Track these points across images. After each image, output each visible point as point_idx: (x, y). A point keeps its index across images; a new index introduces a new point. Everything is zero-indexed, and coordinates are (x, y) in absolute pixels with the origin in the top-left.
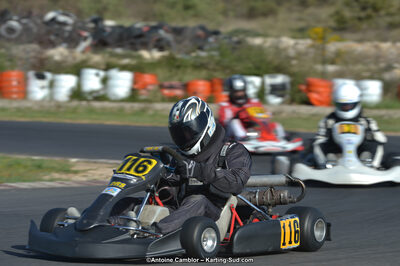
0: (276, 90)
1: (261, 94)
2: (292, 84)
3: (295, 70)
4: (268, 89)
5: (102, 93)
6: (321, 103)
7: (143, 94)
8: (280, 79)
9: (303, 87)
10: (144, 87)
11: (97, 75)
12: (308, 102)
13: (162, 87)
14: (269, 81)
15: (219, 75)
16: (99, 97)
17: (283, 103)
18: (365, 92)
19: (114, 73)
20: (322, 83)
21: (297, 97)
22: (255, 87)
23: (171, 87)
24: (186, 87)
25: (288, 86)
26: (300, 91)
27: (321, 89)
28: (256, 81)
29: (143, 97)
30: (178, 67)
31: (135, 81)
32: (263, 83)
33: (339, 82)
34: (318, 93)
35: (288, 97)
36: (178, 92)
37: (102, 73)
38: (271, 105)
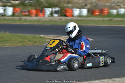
0: (56, 12)
1: (52, 14)
2: (61, 10)
3: (61, 6)
4: (54, 12)
5: (4, 14)
6: (70, 16)
7: (16, 14)
8: (57, 9)
9: (64, 11)
10: (17, 12)
11: (2, 8)
12: (66, 16)
13: (22, 12)
14: (54, 9)
15: (39, 8)
16: (3, 15)
17: (58, 16)
19: (7, 8)
20: (70, 10)
21: (63, 14)
22: (50, 11)
23: (25, 12)
24: (29, 12)
25: (60, 11)
26: (63, 12)
27: (69, 12)
28: (50, 9)
29: (16, 15)
30: (25, 6)
31: (14, 10)
32: (52, 10)
33: (75, 9)
34: (68, 13)
35: (60, 14)
36: (27, 13)
37: (4, 8)
38: (55, 17)
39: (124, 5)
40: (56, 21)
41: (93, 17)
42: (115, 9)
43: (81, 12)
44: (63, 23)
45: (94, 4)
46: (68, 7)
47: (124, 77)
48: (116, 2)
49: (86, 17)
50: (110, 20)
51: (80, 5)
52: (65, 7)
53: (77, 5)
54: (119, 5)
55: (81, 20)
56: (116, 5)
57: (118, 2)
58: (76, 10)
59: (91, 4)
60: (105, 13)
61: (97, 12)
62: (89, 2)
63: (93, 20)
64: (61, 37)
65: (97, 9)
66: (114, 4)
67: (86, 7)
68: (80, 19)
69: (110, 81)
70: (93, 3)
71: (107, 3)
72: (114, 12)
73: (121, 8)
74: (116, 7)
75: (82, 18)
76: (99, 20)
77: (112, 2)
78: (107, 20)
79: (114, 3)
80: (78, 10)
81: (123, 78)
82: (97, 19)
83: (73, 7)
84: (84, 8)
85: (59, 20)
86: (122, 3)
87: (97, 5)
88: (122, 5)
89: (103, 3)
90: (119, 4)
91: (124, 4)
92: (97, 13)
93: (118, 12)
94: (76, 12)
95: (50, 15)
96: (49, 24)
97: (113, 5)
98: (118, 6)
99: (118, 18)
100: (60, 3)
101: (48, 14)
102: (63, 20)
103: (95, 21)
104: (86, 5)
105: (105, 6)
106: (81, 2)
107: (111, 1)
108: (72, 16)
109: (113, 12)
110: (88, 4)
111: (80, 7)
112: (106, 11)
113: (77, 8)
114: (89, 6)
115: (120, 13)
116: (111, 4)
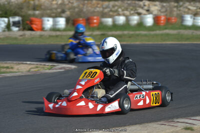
0: (16, 24)
1: (8, 27)
2: (23, 20)
3: (23, 14)
4: (11, 23)
6: (38, 30)
8: (17, 19)
9: (28, 22)
12: (31, 29)
14: (12, 20)
17: (19, 30)
18: (58, 23)
20: (37, 20)
21: (27, 27)
22: (5, 23)
25: (21, 22)
26: (27, 24)
27: (37, 23)
28: (6, 20)
32: (9, 21)
33: (46, 19)
34: (36, 25)
35: (21, 27)
38: (14, 31)
39: (123, 10)
40: (16, 39)
42: (110, 17)
43: (55, 23)
44: (26, 40)
45: (77, 10)
46: (34, 15)
47: (129, 125)
48: (110, 6)
49: (65, 30)
50: (103, 35)
51: (55, 11)
52: (30, 15)
53: (48, 11)
54: (117, 11)
55: (57, 36)
56: (111, 11)
57: (114, 6)
58: (48, 21)
59: (71, 10)
60: (94, 23)
61: (82, 22)
62: (67, 6)
64: (26, 64)
65: (81, 17)
66: (109, 9)
67: (64, 15)
68: (54, 33)
70: (74, 8)
71: (97, 7)
72: (109, 21)
73: (119, 15)
74: (111, 13)
75: (58, 33)
77: (104, 6)
78: (97, 35)
80: (51, 20)
83: (43, 16)
84: (61, 17)
85: (21, 36)
86: (120, 7)
87: (81, 11)
88: (120, 10)
89: (90, 8)
90: (116, 8)
91: (123, 8)
93: (114, 22)
94: (48, 23)
95: (6, 30)
96: (5, 44)
97: (106, 10)
98: (114, 13)
99: (116, 31)
100: (22, 8)
101: (2, 28)
102: (27, 36)
104: (63, 12)
105: (94, 12)
106: (55, 6)
107: (102, 5)
108: (42, 29)
110: (66, 10)
111: (53, 15)
112: (95, 21)
113: (50, 16)
114: (68, 13)
115: (117, 23)
116: (103, 8)
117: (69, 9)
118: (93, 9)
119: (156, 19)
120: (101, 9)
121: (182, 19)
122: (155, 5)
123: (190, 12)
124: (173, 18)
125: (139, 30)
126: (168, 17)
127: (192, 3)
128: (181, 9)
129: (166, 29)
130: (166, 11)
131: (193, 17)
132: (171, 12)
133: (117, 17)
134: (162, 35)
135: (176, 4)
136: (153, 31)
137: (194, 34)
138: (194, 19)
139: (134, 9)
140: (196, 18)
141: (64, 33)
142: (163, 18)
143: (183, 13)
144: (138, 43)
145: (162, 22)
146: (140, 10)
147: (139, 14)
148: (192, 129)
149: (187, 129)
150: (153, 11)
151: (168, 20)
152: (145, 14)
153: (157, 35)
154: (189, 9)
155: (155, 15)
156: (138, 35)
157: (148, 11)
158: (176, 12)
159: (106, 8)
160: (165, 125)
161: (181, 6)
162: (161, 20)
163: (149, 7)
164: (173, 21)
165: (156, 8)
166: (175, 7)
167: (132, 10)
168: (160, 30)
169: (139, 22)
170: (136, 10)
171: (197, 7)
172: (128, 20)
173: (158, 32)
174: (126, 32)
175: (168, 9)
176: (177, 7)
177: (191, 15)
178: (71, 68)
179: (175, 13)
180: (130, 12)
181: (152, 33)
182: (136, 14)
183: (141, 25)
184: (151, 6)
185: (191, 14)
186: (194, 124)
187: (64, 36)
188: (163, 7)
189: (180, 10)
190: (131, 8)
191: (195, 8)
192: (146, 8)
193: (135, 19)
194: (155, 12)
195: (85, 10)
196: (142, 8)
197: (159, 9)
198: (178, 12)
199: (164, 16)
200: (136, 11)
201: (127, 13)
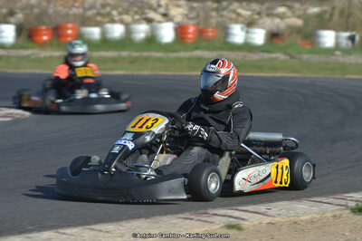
39: (120, 14)
41: (32, 48)
42: (97, 24)
45: (36, 11)
47: (127, 219)
48: (98, 5)
49: (13, 47)
54: (109, 14)
56: (99, 14)
57: (104, 6)
59: (26, 11)
60: (69, 36)
61: (45, 32)
62: (19, 4)
63: (33, 57)
65: (43, 24)
66: (94, 11)
67: (12, 20)
69: (87, 231)
70: (32, 7)
71: (73, 6)
72: (95, 32)
73: (113, 21)
74: (99, 18)
75: (3, 52)
76: (51, 57)
77: (87, 6)
79: (92, 7)
81: (124, 223)
82: (44, 54)
84: (8, 23)
86: (115, 7)
87: (44, 13)
88: (115, 13)
89: (60, 8)
91: (120, 9)
92: (45, 38)
93: (103, 33)
97: (90, 13)
98: (103, 18)
99: (107, 50)
103: (39, 61)
104: (12, 13)
105: (68, 15)
107: (83, 3)
109: (91, 34)
110: (17, 11)
112: (70, 32)
114: (20, 16)
115: (109, 36)
116: (85, 9)
117: (23, 9)
118: (65, 11)
119: (180, 31)
120: (81, 11)
121: (226, 31)
122: (178, 6)
123: (240, 19)
124: (210, 30)
125: (148, 50)
126: (201, 27)
127: (244, 4)
128: (225, 13)
129: (197, 48)
130: (198, 16)
131: (246, 29)
132: (207, 18)
133: (109, 26)
134: (190, 59)
135: (215, 5)
136: (174, 51)
137: (247, 59)
138: (247, 32)
139: (140, 12)
140: (251, 30)
141: (13, 53)
142: (191, 29)
143: (228, 21)
144: (146, 73)
145: (190, 36)
146: (152, 15)
147: (149, 21)
148: (238, 228)
149: (230, 227)
150: (174, 16)
151: (201, 33)
152: (160, 22)
153: (180, 60)
154: (239, 15)
155: (178, 23)
156: (146, 59)
157: (165, 15)
158: (215, 19)
159: (90, 9)
160: (192, 219)
161: (224, 9)
162: (189, 33)
163: (167, 9)
164: (210, 34)
165: (180, 10)
166: (213, 9)
167: (136, 13)
168: (186, 51)
169: (149, 34)
170: (143, 13)
171: (253, 11)
172: (128, 32)
173: (183, 54)
174: (124, 54)
175: (202, 13)
176: (217, 10)
177: (243, 25)
178: (23, 115)
179: (213, 21)
180: (133, 17)
181: (172, 55)
182: (144, 22)
183: (152, 40)
184: (170, 7)
185: (242, 23)
186: (243, 219)
187: (13, 57)
188: (192, 9)
189: (222, 16)
190: (135, 9)
191: (249, 13)
192: (162, 10)
193: (141, 30)
194: (179, 19)
195: (51, 11)
196: (155, 10)
197: (185, 12)
198: (220, 19)
199: (194, 25)
200: (144, 16)
201: (127, 18)
